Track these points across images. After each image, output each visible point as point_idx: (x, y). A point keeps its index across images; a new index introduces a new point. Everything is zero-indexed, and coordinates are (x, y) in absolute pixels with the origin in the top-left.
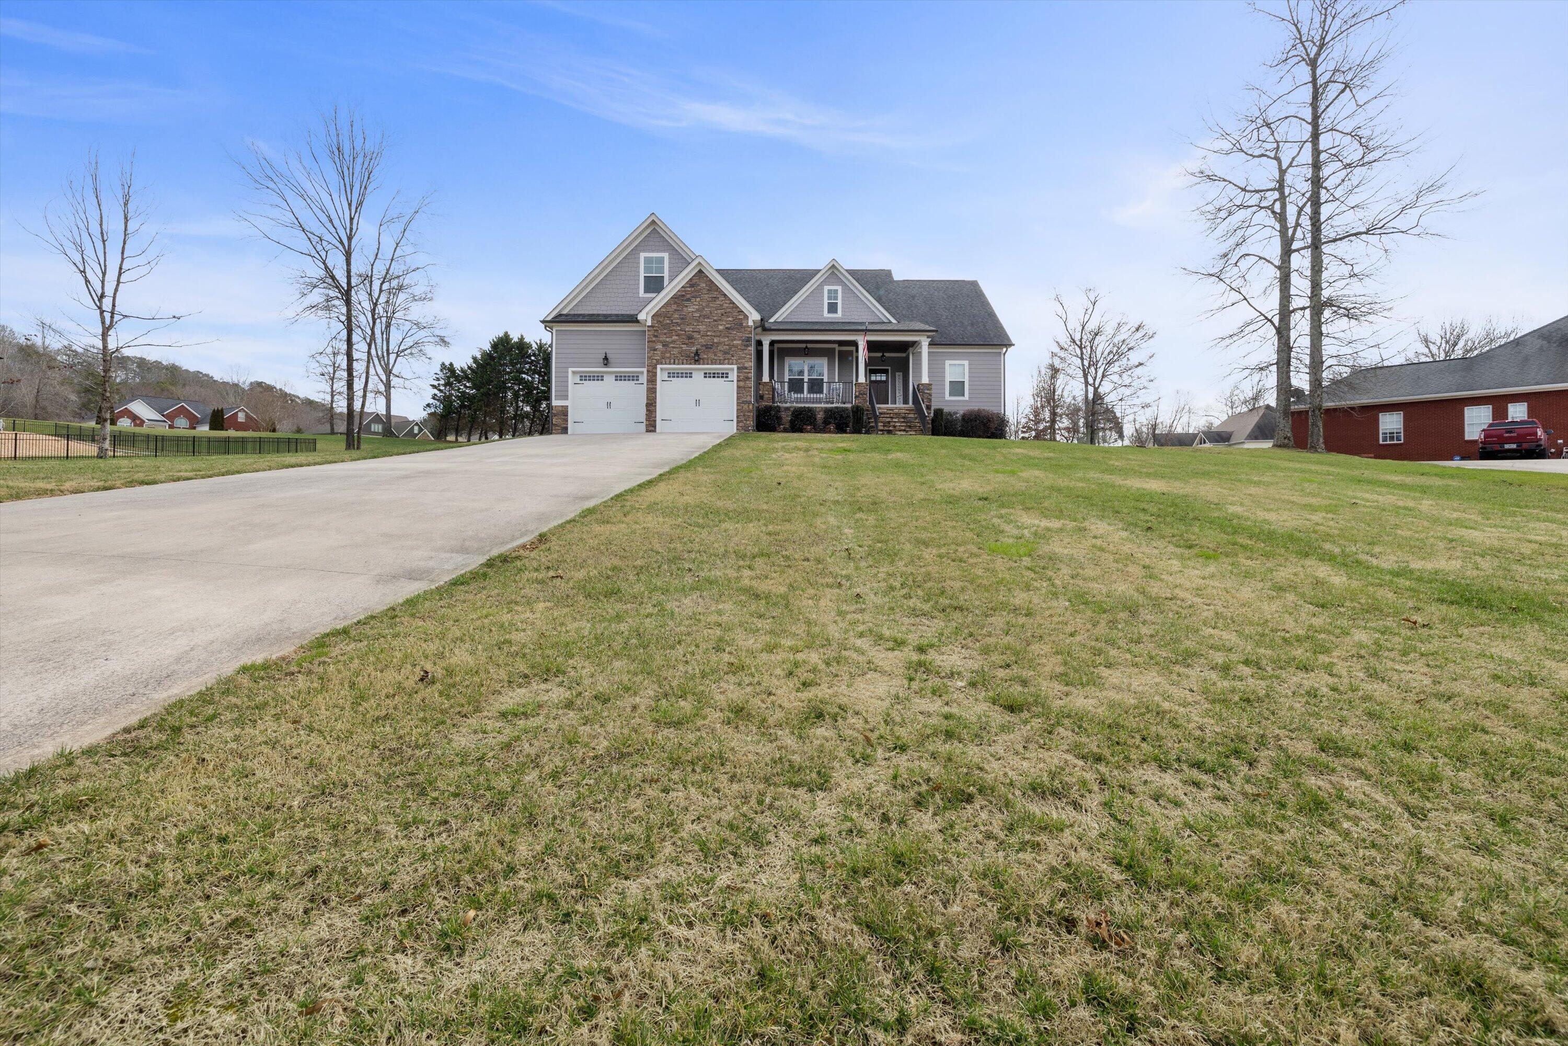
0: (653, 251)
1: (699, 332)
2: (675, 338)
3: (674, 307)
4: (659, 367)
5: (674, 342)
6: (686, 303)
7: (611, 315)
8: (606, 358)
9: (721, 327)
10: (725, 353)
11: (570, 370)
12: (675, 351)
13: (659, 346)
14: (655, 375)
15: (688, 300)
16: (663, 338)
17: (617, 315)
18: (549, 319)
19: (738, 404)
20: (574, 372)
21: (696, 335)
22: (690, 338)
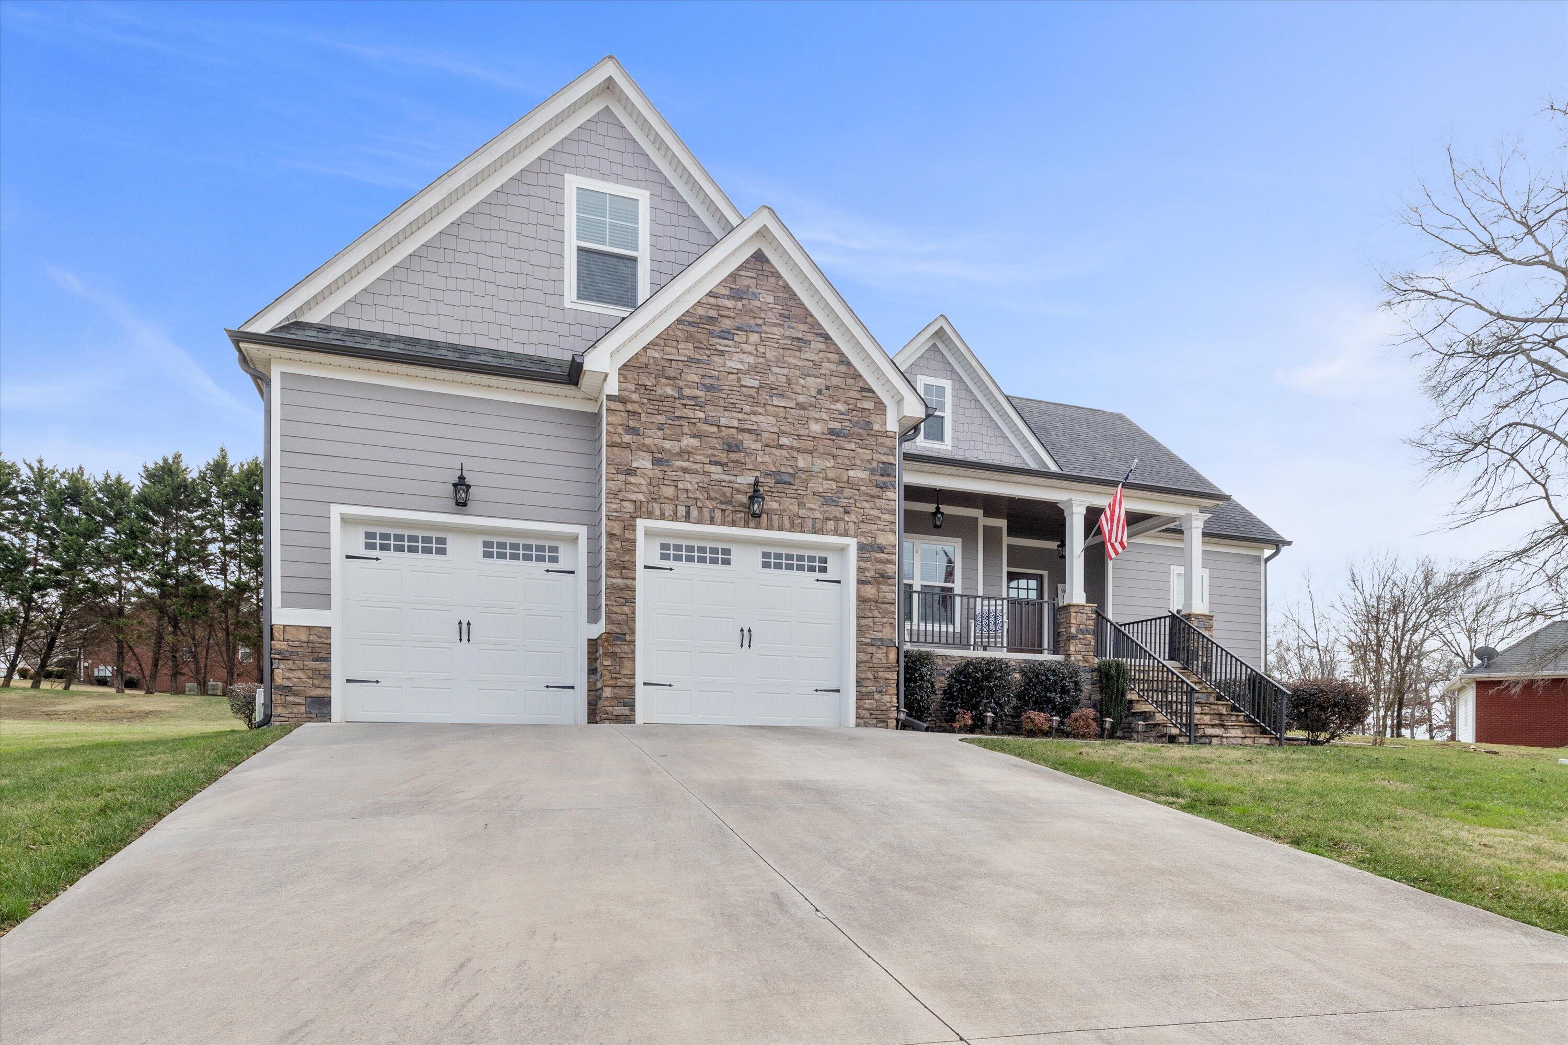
0: (604, 176)
1: (757, 434)
2: (689, 442)
3: (687, 349)
4: (642, 524)
5: (684, 453)
6: (721, 344)
7: (474, 351)
8: (461, 484)
9: (816, 428)
10: (828, 501)
11: (336, 511)
12: (690, 482)
13: (643, 462)
14: (630, 547)
15: (726, 335)
16: (653, 438)
17: (495, 353)
18: (263, 326)
19: (861, 647)
20: (346, 520)
21: (748, 441)
22: (732, 447)
